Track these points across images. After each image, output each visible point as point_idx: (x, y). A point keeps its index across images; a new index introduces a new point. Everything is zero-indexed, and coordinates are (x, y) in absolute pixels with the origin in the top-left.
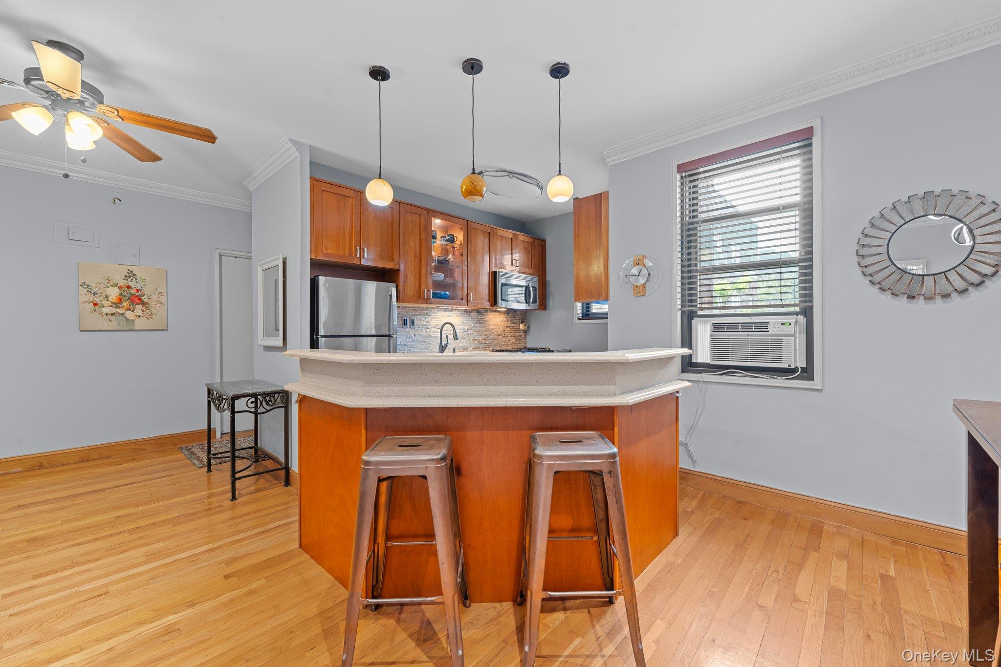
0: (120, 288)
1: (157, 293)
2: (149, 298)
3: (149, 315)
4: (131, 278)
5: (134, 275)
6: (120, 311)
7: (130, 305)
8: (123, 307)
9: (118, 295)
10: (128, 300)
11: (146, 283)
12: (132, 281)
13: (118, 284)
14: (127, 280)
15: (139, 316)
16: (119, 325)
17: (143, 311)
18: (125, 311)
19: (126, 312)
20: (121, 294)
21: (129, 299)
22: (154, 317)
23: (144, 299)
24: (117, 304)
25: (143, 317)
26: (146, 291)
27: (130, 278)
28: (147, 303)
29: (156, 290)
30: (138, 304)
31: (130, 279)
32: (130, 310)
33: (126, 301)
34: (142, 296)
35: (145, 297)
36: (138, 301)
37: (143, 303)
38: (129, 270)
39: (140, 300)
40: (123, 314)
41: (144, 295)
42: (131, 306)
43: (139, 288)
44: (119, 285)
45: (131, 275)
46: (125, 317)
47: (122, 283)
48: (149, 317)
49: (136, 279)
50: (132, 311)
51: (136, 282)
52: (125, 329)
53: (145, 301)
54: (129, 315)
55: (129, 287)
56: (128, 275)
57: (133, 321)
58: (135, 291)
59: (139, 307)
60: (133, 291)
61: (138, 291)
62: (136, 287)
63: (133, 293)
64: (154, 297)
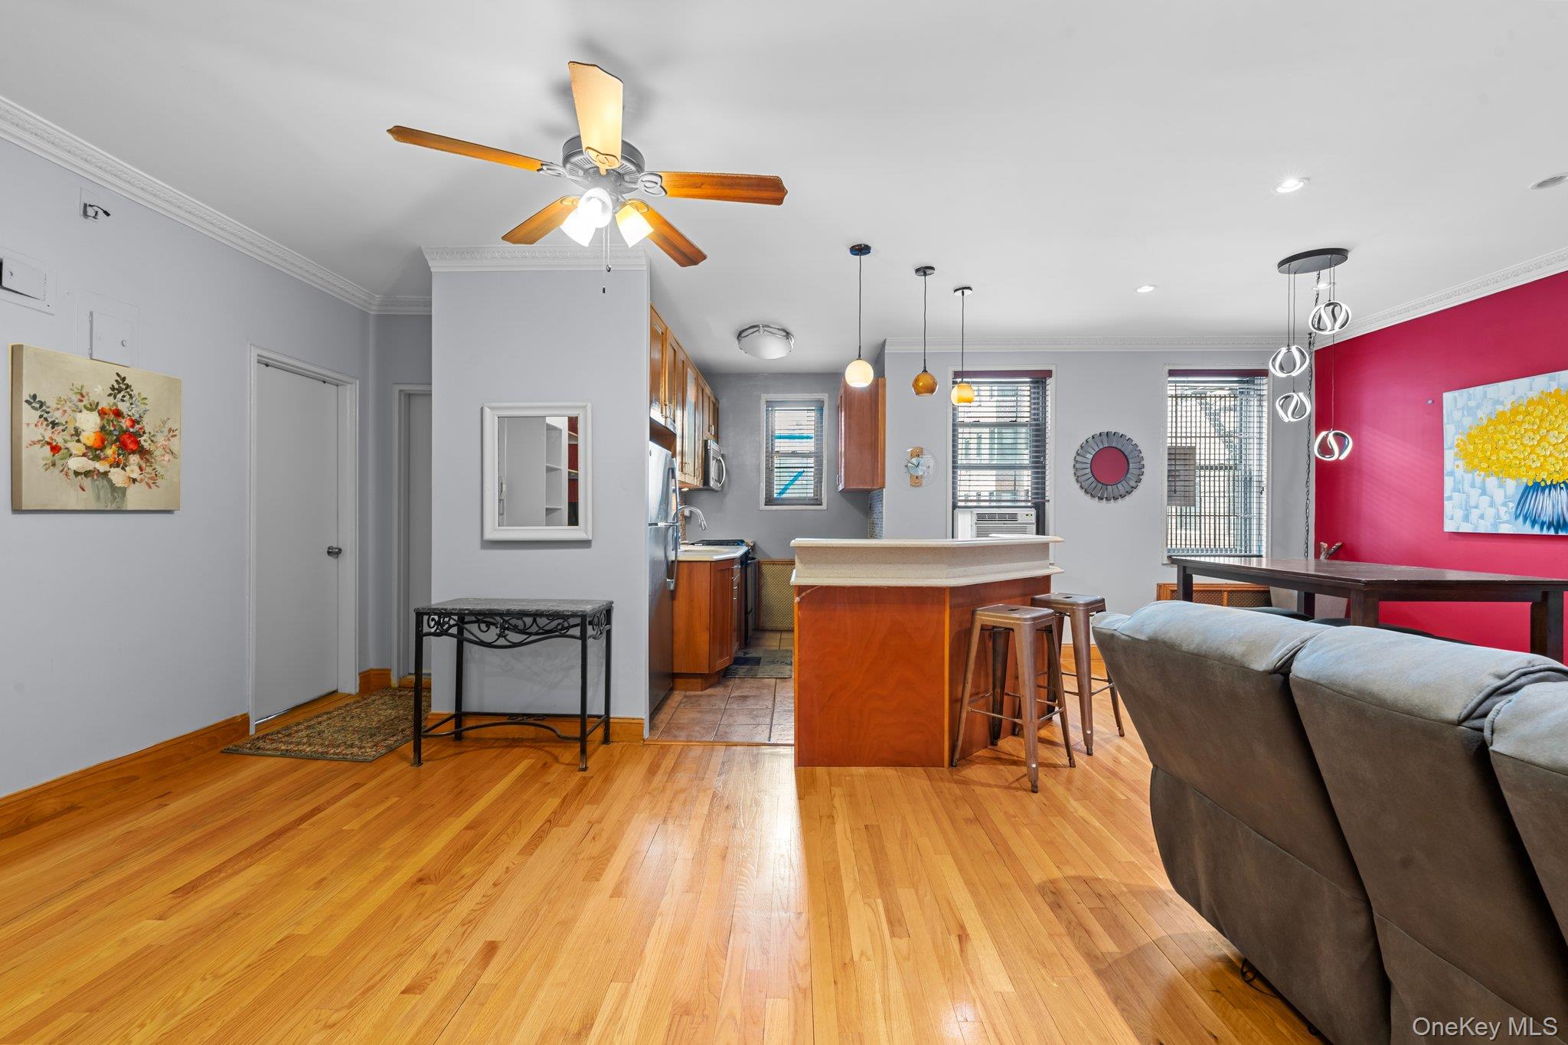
0: (102, 413)
1: (166, 430)
2: (152, 441)
3: (151, 478)
4: (122, 393)
5: (128, 387)
6: (101, 466)
7: (119, 455)
8: (106, 458)
9: (98, 429)
10: (116, 441)
11: (147, 407)
12: (123, 401)
13: (98, 403)
14: (115, 398)
15: (134, 480)
16: (98, 498)
17: (141, 469)
18: (111, 466)
19: (112, 470)
20: (103, 428)
21: (118, 440)
22: (159, 481)
23: (143, 443)
24: (96, 450)
25: (141, 481)
26: (148, 424)
27: (119, 392)
28: (149, 452)
29: (164, 423)
30: (133, 452)
31: (120, 396)
32: (118, 466)
33: (112, 445)
34: (141, 436)
35: (145, 437)
36: (132, 446)
37: (143, 452)
38: (118, 374)
39: (138, 443)
40: (106, 474)
41: (144, 433)
42: (121, 457)
43: (136, 417)
44: (100, 408)
45: (121, 387)
46: (110, 481)
47: (106, 403)
48: (151, 482)
49: (131, 397)
50: (123, 469)
51: (132, 404)
52: (109, 508)
53: (146, 445)
54: (117, 476)
55: (118, 414)
56: (116, 386)
57: (123, 490)
58: (128, 423)
59: (134, 459)
60: (125, 423)
61: (134, 422)
62: (130, 413)
63: (125, 427)
64: (161, 440)
